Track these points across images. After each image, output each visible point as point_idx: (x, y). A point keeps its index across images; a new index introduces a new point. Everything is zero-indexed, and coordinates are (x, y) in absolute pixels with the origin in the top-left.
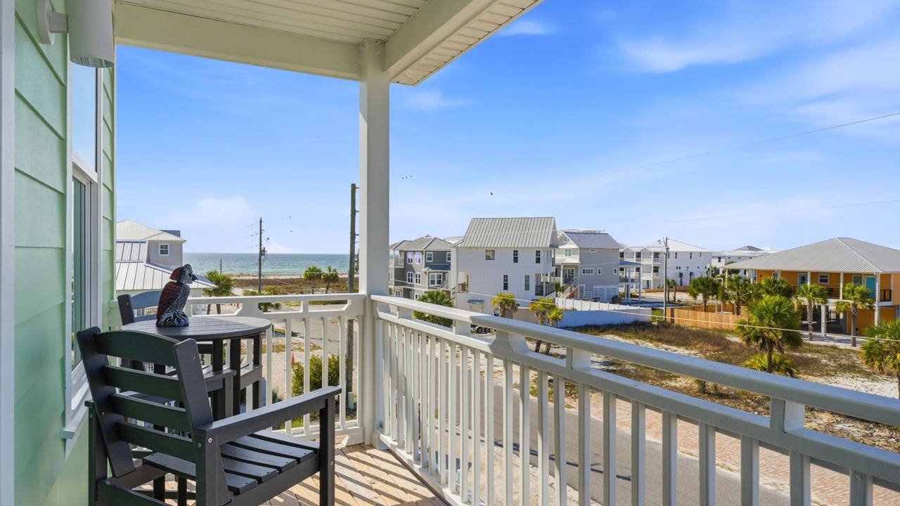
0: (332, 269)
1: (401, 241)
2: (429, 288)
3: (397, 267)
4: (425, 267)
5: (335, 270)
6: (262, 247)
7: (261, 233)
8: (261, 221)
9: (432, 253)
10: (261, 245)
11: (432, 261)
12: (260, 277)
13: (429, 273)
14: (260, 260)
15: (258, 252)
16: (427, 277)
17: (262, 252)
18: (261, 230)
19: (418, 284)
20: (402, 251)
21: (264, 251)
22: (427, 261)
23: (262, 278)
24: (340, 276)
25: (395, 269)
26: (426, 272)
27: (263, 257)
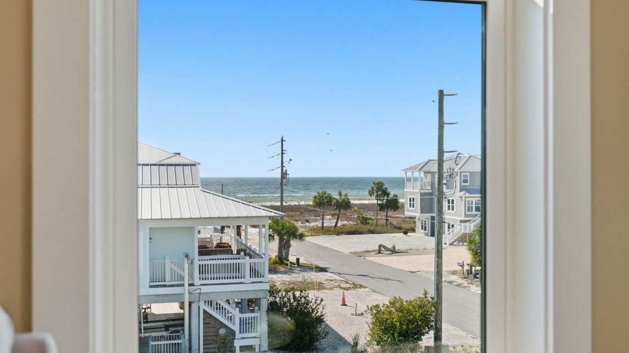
0: (343, 194)
1: (427, 160)
2: (466, 216)
3: (423, 191)
4: (461, 191)
5: (346, 195)
6: (284, 169)
7: (282, 153)
8: (282, 140)
9: (468, 174)
10: (282, 166)
11: (468, 184)
12: (282, 203)
13: (466, 198)
14: (282, 184)
15: (279, 176)
16: (463, 202)
17: (284, 174)
18: (282, 150)
19: (451, 211)
20: (429, 172)
21: (286, 173)
22: (463, 184)
23: (284, 204)
24: (352, 202)
25: (421, 193)
26: (461, 197)
27: (284, 180)
